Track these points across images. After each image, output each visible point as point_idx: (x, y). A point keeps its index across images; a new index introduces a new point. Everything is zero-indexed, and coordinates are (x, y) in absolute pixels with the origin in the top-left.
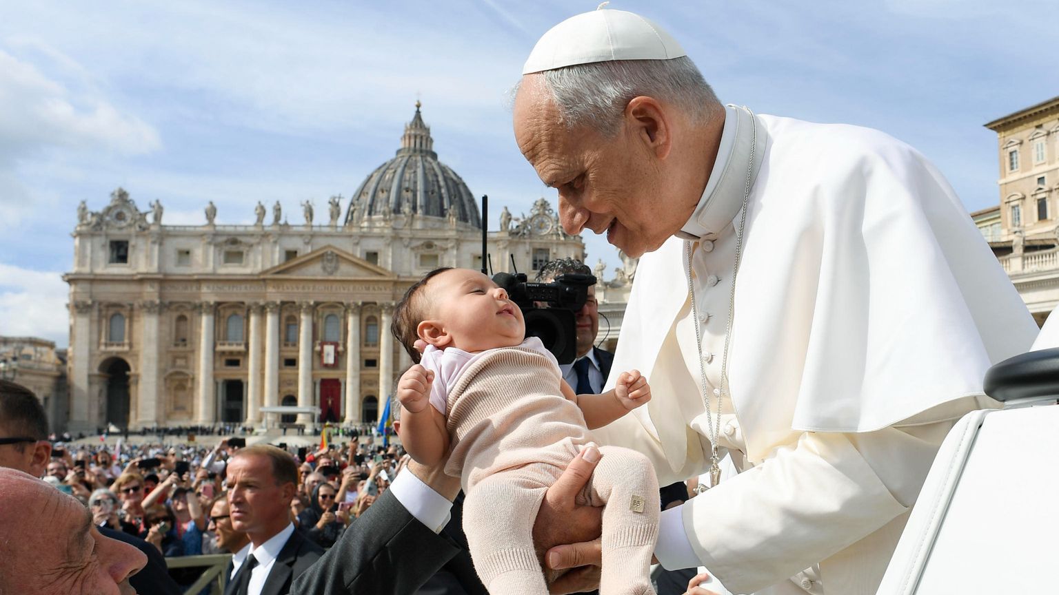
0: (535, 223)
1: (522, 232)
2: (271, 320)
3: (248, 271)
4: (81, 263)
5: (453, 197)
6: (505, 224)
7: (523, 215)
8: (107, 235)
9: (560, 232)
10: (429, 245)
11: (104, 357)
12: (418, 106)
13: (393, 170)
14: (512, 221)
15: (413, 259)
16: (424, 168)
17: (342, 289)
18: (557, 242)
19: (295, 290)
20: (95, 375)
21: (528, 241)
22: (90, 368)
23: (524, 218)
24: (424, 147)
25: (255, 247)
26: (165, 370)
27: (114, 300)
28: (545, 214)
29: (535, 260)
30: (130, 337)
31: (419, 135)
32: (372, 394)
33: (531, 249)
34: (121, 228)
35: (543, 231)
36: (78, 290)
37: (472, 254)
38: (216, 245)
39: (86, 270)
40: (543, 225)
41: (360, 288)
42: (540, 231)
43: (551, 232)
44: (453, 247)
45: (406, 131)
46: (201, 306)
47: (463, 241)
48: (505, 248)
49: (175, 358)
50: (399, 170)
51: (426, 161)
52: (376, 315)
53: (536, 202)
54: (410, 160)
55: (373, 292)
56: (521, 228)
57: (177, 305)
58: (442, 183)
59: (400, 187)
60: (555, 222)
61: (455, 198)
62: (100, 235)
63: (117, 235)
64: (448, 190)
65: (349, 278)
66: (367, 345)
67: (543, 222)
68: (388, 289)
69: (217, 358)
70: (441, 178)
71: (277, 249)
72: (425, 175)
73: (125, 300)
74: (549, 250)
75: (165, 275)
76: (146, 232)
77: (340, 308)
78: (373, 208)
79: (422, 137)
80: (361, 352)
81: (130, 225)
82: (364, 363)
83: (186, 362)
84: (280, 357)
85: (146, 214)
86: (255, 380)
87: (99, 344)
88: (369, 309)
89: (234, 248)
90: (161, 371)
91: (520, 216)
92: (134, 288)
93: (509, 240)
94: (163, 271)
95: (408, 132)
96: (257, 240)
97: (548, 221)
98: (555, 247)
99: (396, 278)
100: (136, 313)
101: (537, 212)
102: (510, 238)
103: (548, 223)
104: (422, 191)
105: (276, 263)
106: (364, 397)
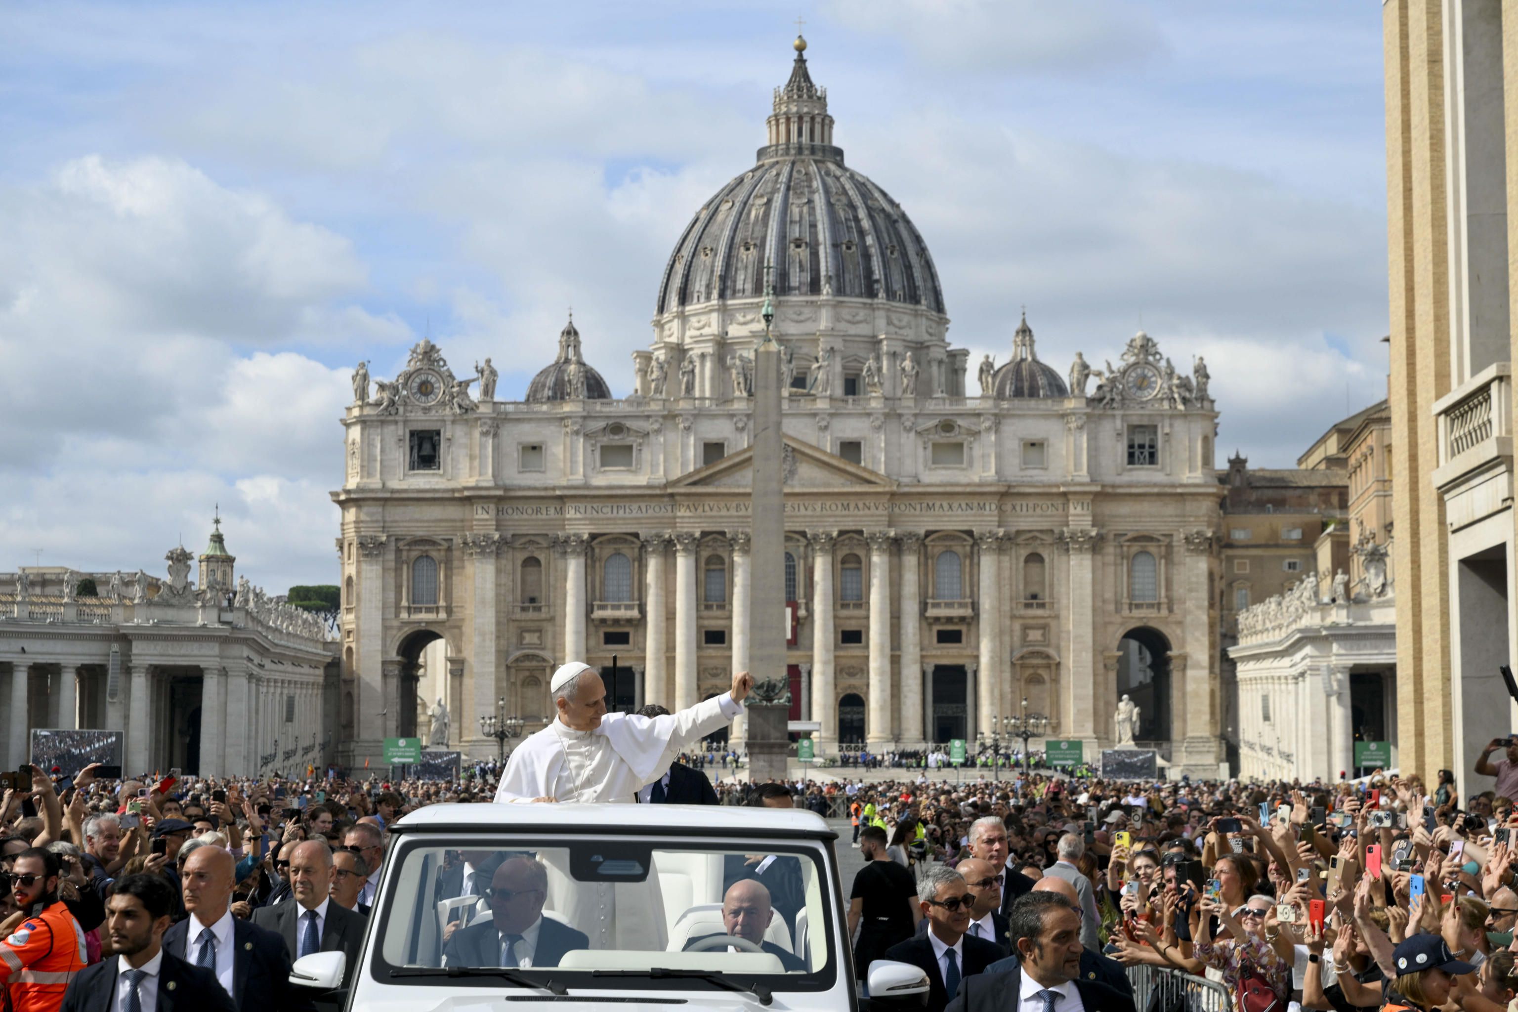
0: (1131, 379)
1: (1108, 397)
2: (683, 564)
3: (641, 480)
4: (366, 470)
5: (889, 252)
6: (1079, 384)
7: (1109, 364)
8: (406, 422)
9: (1176, 396)
10: (947, 426)
11: (407, 630)
12: (800, 49)
13: (765, 200)
14: (1091, 378)
15: (920, 450)
16: (827, 191)
17: (802, 508)
18: (1170, 412)
19: (724, 512)
20: (392, 662)
21: (1118, 413)
22: (384, 651)
23: (1112, 372)
24: (817, 142)
25: (652, 437)
26: (507, 653)
27: (421, 533)
28: (1147, 363)
29: (1131, 446)
30: (449, 596)
31: (807, 113)
32: (855, 691)
33: (1125, 425)
34: (427, 410)
35: (1146, 393)
36: (363, 517)
37: (1021, 439)
38: (587, 436)
39: (375, 482)
40: (1145, 383)
41: (834, 507)
42: (1139, 393)
43: (1159, 396)
44: (989, 429)
45: (777, 104)
46: (566, 541)
47: (1004, 416)
48: (1080, 428)
49: (522, 631)
50: (778, 199)
51: (828, 173)
52: (861, 553)
53: (1132, 341)
54: (795, 174)
55: (856, 512)
56: (1106, 389)
57: (523, 540)
58: (866, 224)
59: (782, 237)
60: (1166, 377)
61: (892, 253)
62: (396, 422)
63: (422, 421)
64: (879, 238)
65: (815, 490)
66: (844, 606)
67: (1144, 377)
68: (881, 507)
69: (592, 629)
70: (862, 213)
71: (692, 440)
72: (830, 205)
73: (439, 533)
74: (1155, 427)
75: (506, 489)
76: (471, 416)
77: (798, 540)
78: (729, 283)
79: (813, 119)
80: (835, 617)
81: (443, 404)
82: (840, 636)
83: (540, 638)
84: (699, 628)
85: (467, 384)
86: (657, 668)
87: (398, 608)
88: (847, 542)
89: (617, 440)
90: (502, 654)
91: (1103, 368)
92: (453, 512)
93: (1086, 414)
94: (501, 483)
95: (784, 109)
96: (656, 426)
97: (1154, 375)
98: (1167, 422)
99: (895, 488)
100: (456, 554)
101: (1132, 359)
102: (1089, 410)
103: (1153, 379)
104: (828, 243)
105: (691, 469)
106: (841, 696)
